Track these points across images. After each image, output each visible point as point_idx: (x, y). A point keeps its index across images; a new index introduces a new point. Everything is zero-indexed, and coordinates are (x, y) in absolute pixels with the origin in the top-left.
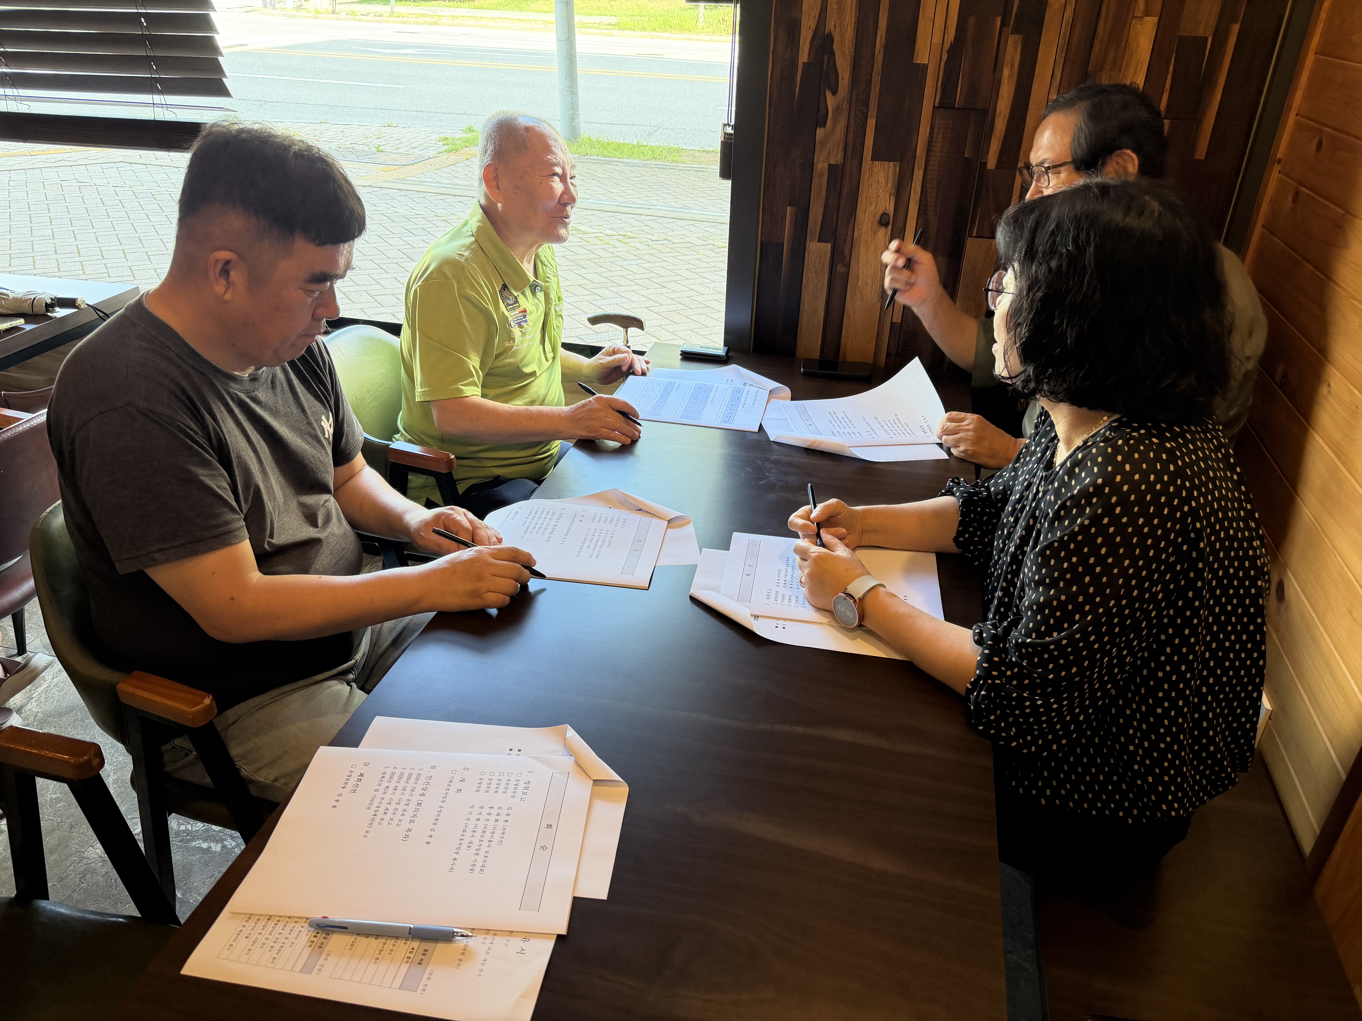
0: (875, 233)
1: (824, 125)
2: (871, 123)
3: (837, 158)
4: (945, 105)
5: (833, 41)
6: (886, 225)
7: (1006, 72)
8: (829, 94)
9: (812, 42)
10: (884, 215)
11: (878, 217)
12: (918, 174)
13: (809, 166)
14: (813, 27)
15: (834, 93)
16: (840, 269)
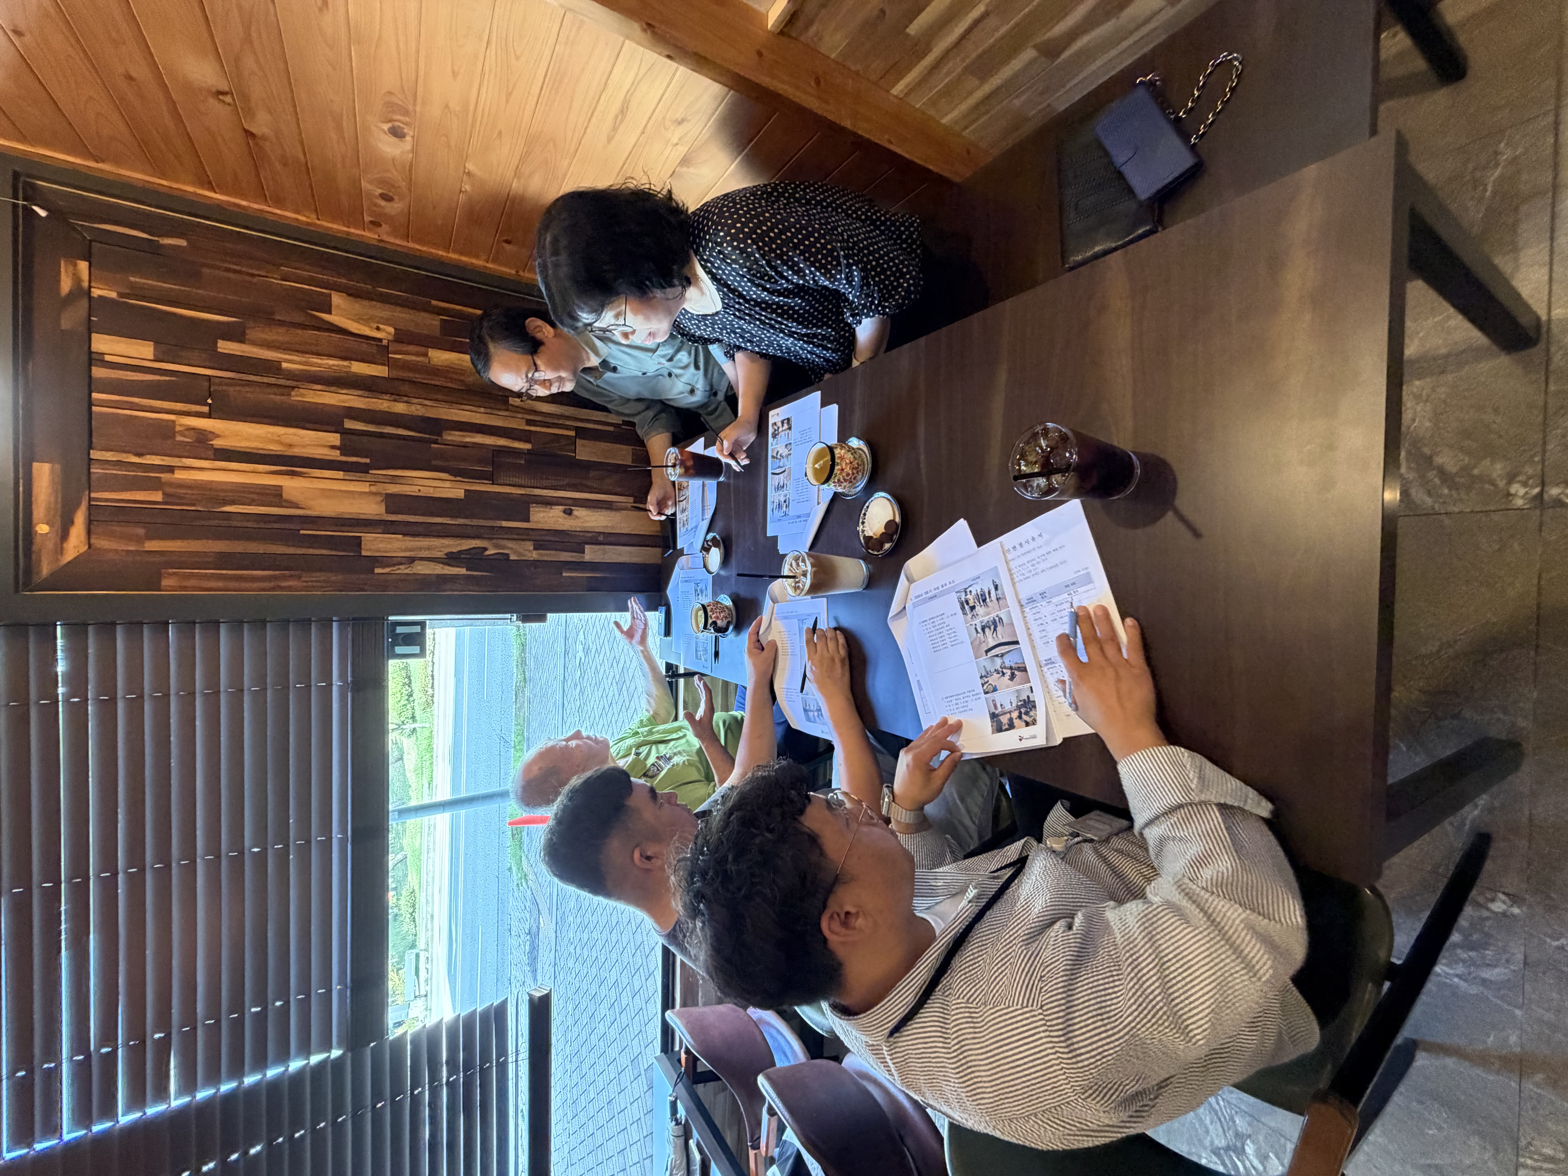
0: (577, 517)
1: (507, 555)
2: (505, 524)
3: (529, 545)
4: (491, 478)
5: (452, 553)
6: (571, 510)
7: (468, 440)
8: (487, 553)
9: (453, 566)
10: (564, 512)
11: (566, 516)
12: (537, 492)
13: (535, 563)
14: (441, 565)
15: (486, 549)
16: (601, 538)
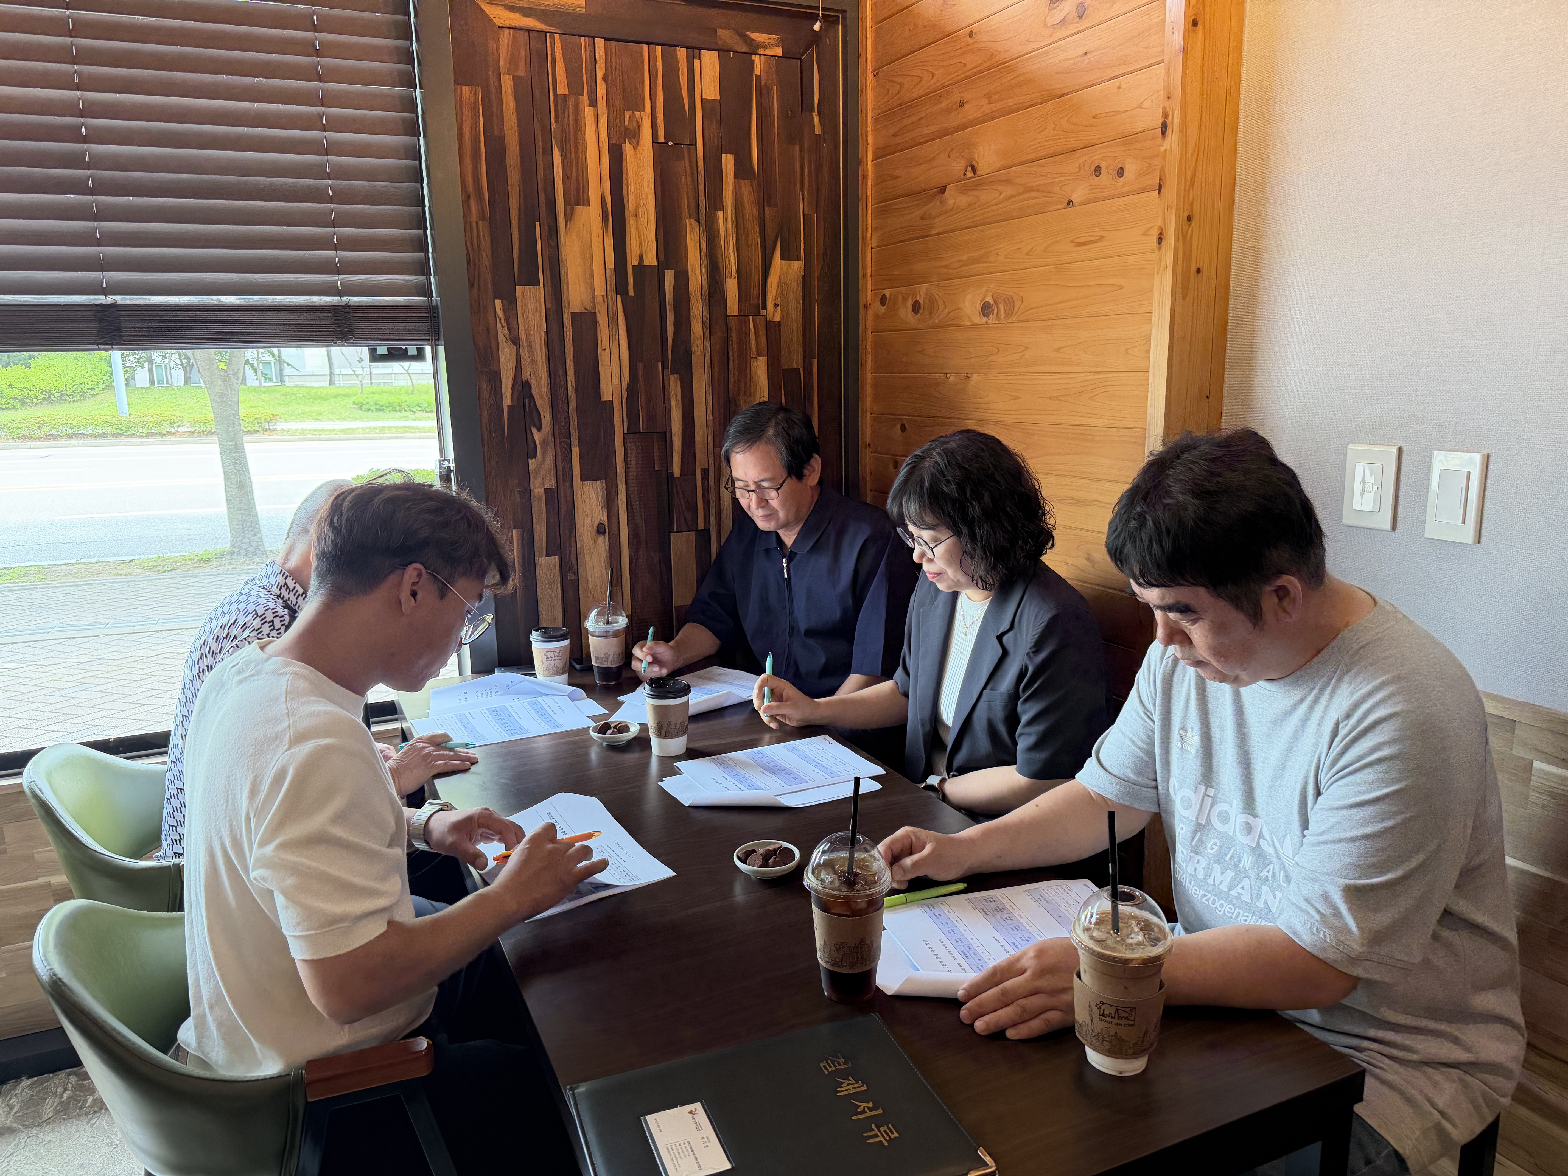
0: (595, 542)
1: (535, 456)
2: (575, 451)
3: (551, 483)
4: (632, 431)
5: (531, 388)
6: (604, 533)
7: (673, 403)
8: (534, 430)
9: (513, 389)
10: (600, 524)
11: (595, 527)
12: (622, 487)
13: (527, 492)
14: (512, 376)
15: (539, 429)
16: (571, 577)
